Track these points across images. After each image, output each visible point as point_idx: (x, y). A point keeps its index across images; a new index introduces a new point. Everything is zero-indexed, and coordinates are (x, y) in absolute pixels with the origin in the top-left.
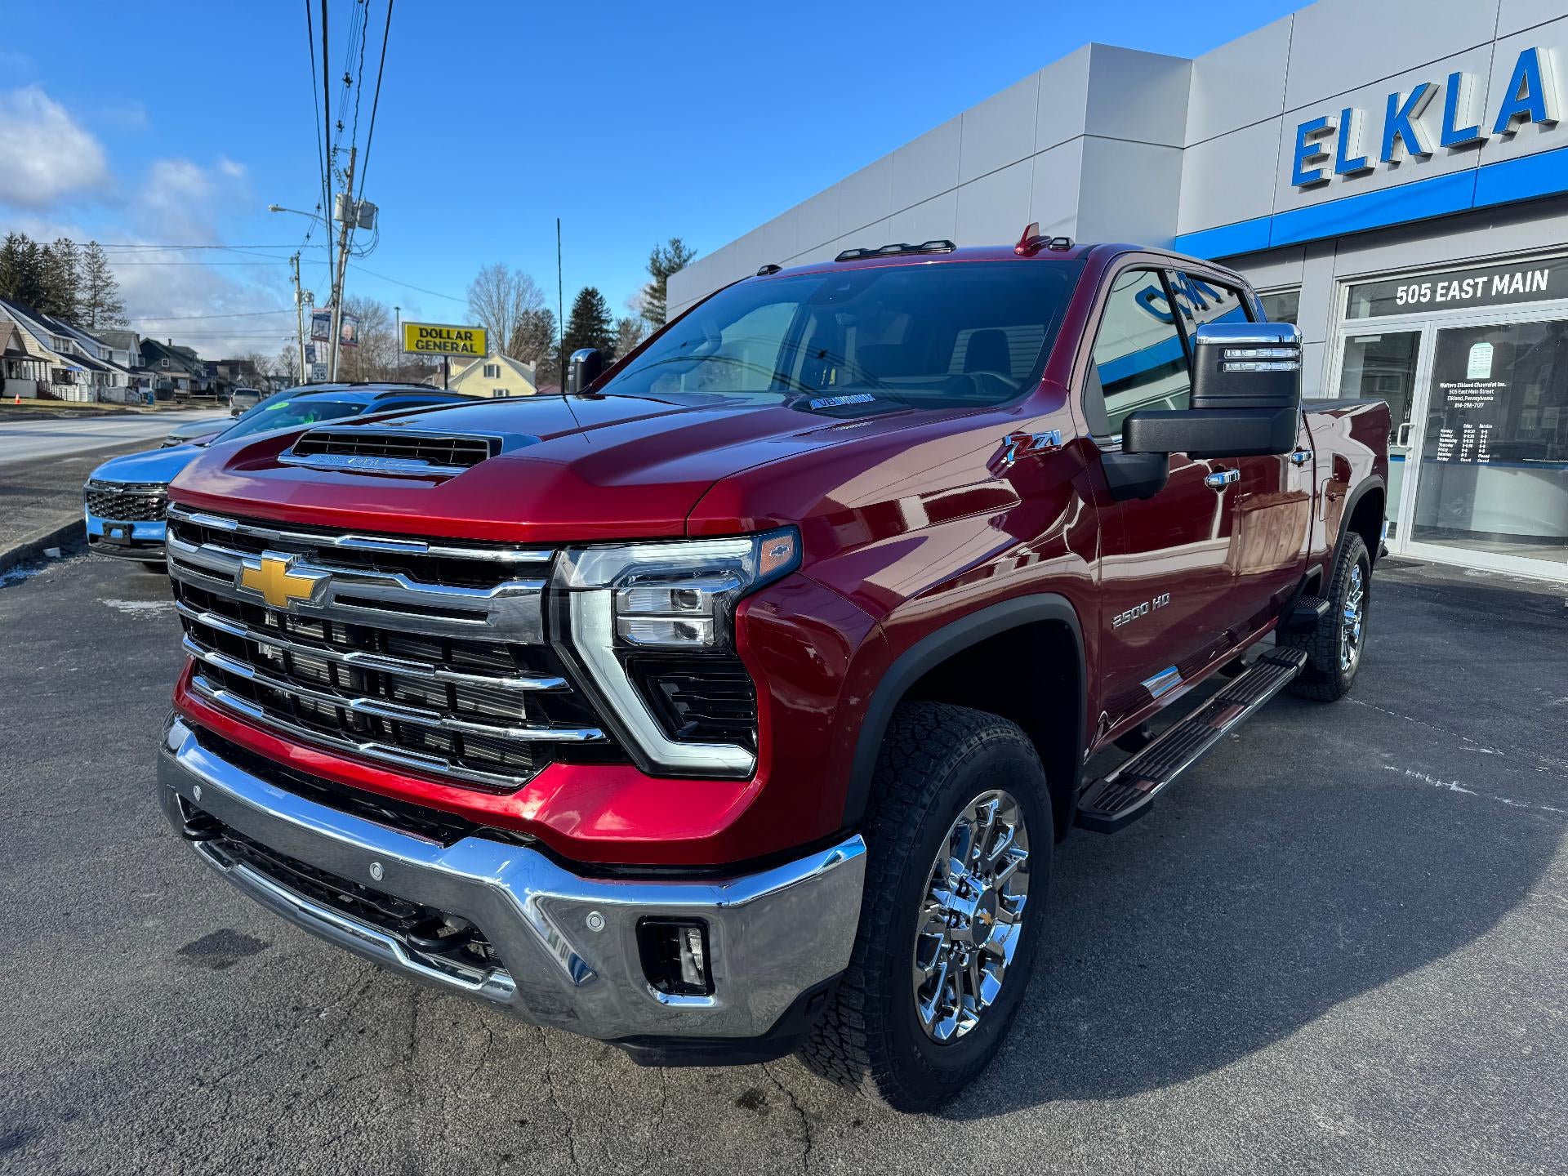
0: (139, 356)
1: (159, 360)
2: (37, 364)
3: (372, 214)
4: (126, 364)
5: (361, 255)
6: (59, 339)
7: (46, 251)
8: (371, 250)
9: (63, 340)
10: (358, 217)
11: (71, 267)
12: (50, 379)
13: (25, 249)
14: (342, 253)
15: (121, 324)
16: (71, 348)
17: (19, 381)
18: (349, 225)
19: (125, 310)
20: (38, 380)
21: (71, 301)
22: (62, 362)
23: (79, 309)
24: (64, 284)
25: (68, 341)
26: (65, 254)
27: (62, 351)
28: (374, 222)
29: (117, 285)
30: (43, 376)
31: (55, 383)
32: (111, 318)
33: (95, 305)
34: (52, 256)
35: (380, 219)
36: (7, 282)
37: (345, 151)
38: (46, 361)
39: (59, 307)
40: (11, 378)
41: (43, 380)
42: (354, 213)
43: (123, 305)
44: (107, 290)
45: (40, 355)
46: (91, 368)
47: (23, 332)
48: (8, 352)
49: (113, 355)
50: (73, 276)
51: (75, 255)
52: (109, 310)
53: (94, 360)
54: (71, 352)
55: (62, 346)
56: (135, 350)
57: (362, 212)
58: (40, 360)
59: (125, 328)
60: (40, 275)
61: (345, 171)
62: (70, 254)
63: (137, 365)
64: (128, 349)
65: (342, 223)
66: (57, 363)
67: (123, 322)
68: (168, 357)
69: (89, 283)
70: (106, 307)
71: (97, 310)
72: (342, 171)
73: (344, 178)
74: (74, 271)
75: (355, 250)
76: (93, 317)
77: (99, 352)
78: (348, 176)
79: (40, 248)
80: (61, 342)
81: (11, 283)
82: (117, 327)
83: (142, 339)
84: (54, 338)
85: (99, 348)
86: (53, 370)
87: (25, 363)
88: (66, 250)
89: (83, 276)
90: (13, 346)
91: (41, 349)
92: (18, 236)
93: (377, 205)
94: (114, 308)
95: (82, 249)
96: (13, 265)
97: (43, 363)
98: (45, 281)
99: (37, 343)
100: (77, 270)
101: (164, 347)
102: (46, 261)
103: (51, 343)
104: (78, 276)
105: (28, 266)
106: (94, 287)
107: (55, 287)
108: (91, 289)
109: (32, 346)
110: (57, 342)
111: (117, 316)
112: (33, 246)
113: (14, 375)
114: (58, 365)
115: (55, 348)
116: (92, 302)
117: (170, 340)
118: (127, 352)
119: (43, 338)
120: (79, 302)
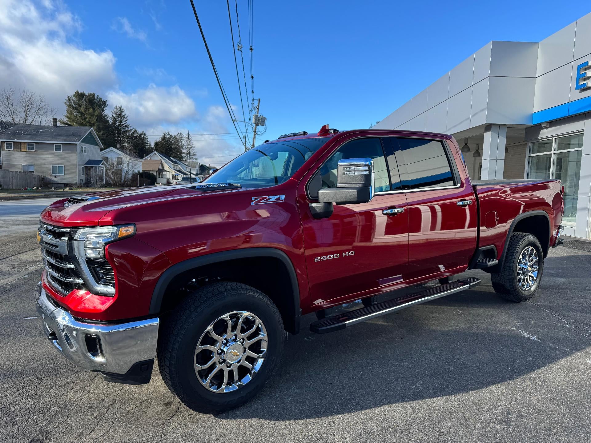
0: (199, 170)
1: (205, 171)
2: (167, 173)
3: (265, 121)
4: (195, 173)
5: (261, 135)
6: (174, 165)
7: (175, 137)
8: (264, 133)
9: (176, 165)
10: (260, 122)
11: (182, 142)
12: (171, 178)
13: (169, 136)
14: (255, 134)
15: (195, 160)
16: (178, 168)
17: (162, 178)
18: (257, 125)
19: (197, 155)
20: (167, 178)
21: (181, 153)
22: (175, 172)
23: (183, 155)
24: (179, 147)
25: (177, 166)
26: (180, 138)
27: (175, 169)
28: (265, 123)
29: (195, 147)
30: (169, 177)
31: (173, 179)
32: (192, 158)
33: (188, 154)
34: (176, 138)
35: (267, 123)
36: (163, 147)
37: (257, 100)
38: (170, 172)
39: (177, 155)
40: (159, 177)
41: (169, 178)
42: (259, 121)
43: (196, 154)
44: (192, 149)
45: (169, 170)
46: (183, 174)
47: (164, 163)
48: (159, 169)
49: (191, 170)
50: (182, 145)
51: (183, 138)
52: (192, 155)
53: (185, 171)
54: (178, 169)
55: (175, 167)
56: (198, 168)
57: (261, 120)
58: (168, 172)
59: (197, 161)
60: (172, 144)
61: (256, 107)
62: (181, 138)
63: (198, 173)
64: (195, 167)
65: (255, 124)
66: (173, 172)
67: (196, 159)
68: (208, 170)
69: (186, 147)
70: (191, 154)
71: (189, 155)
72: (255, 107)
73: (256, 109)
74: (182, 143)
75: (259, 133)
76: (187, 157)
77: (187, 169)
78: (257, 109)
79: (173, 136)
80: (175, 166)
81: (164, 147)
82: (194, 161)
83: (200, 164)
84: (173, 165)
85: (187, 168)
86: (172, 175)
87: (163, 173)
88: (180, 136)
89: (185, 144)
90: (160, 167)
91: (169, 168)
92: (167, 132)
93: (266, 118)
94: (194, 155)
95: (185, 136)
96: (165, 142)
97: (169, 173)
98: (173, 147)
99: (168, 166)
100: (183, 142)
101: (207, 167)
102: (175, 140)
103: (172, 166)
104: (184, 145)
105: (169, 142)
106: (188, 148)
107: (176, 148)
108: (187, 148)
109: (166, 168)
110: (174, 166)
111: (194, 157)
112: (171, 136)
113: (160, 177)
114: (174, 173)
115: (173, 168)
116: (187, 153)
117: (209, 165)
118: (195, 169)
119: (170, 165)
120: (183, 153)
